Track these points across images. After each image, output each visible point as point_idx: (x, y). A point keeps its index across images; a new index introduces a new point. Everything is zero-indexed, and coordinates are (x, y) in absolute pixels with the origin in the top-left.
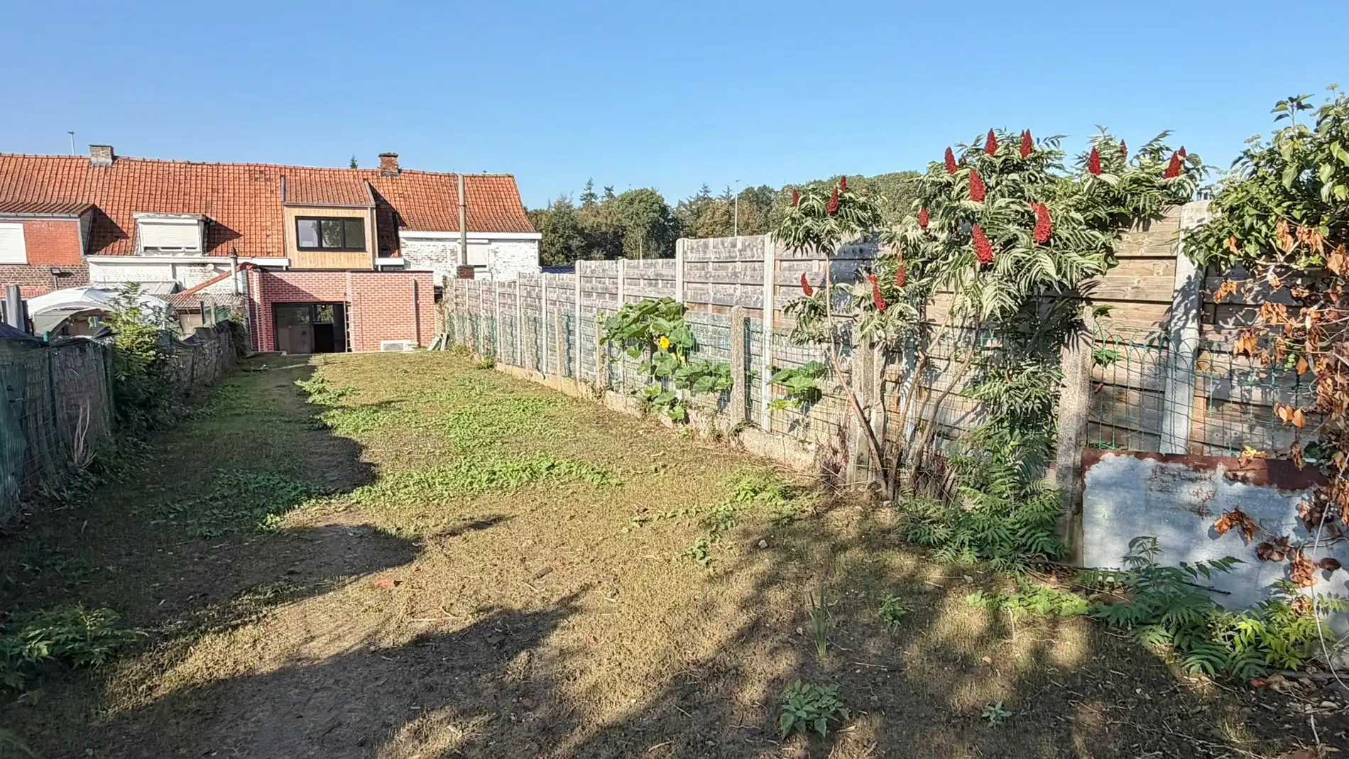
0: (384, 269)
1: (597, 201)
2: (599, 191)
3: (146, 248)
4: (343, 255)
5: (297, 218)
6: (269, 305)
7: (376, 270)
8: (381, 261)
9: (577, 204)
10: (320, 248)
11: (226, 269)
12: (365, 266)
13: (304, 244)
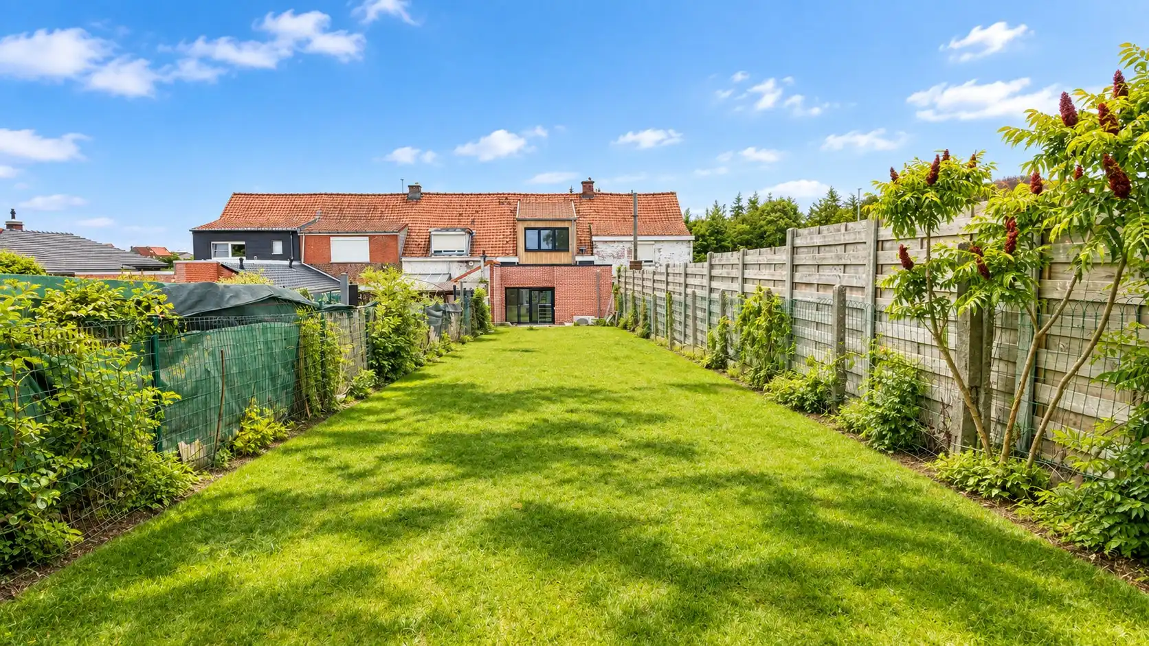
0: (582, 264)
1: (744, 212)
2: (745, 203)
3: (435, 252)
4: (554, 254)
5: (526, 229)
6: (504, 289)
7: (575, 265)
8: (579, 259)
9: (728, 215)
10: (539, 250)
11: (477, 265)
12: (566, 262)
13: (530, 246)
